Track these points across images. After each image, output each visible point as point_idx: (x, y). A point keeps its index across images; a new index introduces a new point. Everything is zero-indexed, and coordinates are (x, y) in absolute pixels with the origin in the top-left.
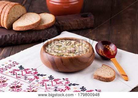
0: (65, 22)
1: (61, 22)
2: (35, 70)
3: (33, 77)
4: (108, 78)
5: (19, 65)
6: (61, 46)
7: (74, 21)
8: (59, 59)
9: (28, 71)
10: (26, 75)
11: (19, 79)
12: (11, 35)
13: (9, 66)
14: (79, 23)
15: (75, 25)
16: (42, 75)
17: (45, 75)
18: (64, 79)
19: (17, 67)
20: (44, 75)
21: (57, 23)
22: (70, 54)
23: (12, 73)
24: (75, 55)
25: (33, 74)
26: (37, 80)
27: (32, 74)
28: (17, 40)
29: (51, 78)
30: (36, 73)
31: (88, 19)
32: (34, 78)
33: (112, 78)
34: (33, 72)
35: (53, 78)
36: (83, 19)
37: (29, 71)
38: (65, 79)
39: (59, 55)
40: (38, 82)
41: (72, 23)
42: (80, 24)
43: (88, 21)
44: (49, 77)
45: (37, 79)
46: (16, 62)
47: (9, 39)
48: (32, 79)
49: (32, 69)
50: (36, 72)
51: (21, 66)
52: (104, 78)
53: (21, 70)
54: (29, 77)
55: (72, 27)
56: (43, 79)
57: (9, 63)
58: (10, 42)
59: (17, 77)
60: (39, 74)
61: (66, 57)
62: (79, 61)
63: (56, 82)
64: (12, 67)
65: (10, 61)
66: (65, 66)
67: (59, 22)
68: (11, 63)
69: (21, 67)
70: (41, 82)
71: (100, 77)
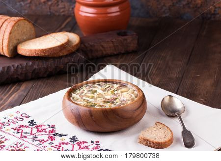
0: (95, 44)
1: (89, 44)
2: (53, 127)
3: (45, 137)
4: (159, 143)
5: (30, 119)
6: (96, 91)
7: (108, 41)
8: (86, 110)
9: (40, 129)
10: (36, 134)
11: (25, 139)
12: (16, 65)
13: (15, 120)
14: (115, 44)
15: (110, 47)
16: (61, 135)
17: (66, 135)
18: (92, 142)
19: (26, 122)
20: (64, 135)
21: (82, 46)
22: (105, 104)
23: (16, 131)
24: (113, 106)
25: (48, 133)
26: (51, 142)
27: (46, 132)
28: (26, 74)
29: (74, 139)
30: (52, 132)
31: (129, 39)
32: (48, 139)
33: (165, 143)
34: (48, 130)
35: (77, 140)
36: (121, 38)
37: (43, 127)
38: (95, 142)
39: (89, 104)
40: (53, 145)
41: (105, 45)
42: (117, 46)
43: (128, 41)
44: (71, 139)
45: (52, 140)
46: (26, 114)
47: (14, 71)
48: (43, 140)
49: (48, 125)
50: (53, 130)
51: (33, 121)
52: (153, 143)
53: (31, 127)
54: (40, 137)
55: (105, 51)
56: (61, 141)
57: (16, 115)
58: (16, 76)
59: (22, 137)
60: (57, 134)
61: (98, 108)
62: (118, 115)
63: (80, 146)
64: (18, 121)
65: (18, 112)
66: (95, 121)
67: (86, 44)
68: (19, 115)
69: (32, 123)
70: (57, 146)
71: (147, 140)
